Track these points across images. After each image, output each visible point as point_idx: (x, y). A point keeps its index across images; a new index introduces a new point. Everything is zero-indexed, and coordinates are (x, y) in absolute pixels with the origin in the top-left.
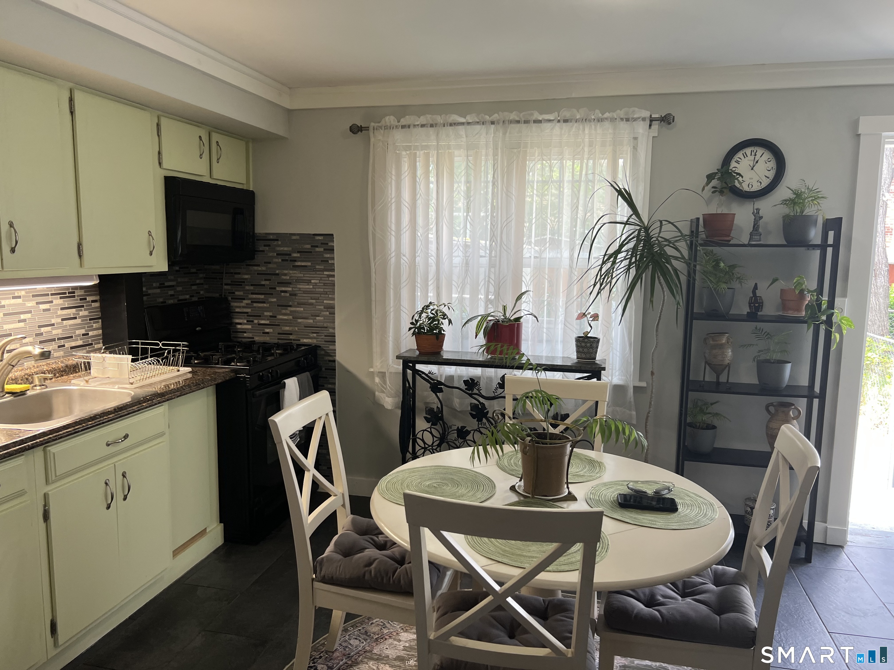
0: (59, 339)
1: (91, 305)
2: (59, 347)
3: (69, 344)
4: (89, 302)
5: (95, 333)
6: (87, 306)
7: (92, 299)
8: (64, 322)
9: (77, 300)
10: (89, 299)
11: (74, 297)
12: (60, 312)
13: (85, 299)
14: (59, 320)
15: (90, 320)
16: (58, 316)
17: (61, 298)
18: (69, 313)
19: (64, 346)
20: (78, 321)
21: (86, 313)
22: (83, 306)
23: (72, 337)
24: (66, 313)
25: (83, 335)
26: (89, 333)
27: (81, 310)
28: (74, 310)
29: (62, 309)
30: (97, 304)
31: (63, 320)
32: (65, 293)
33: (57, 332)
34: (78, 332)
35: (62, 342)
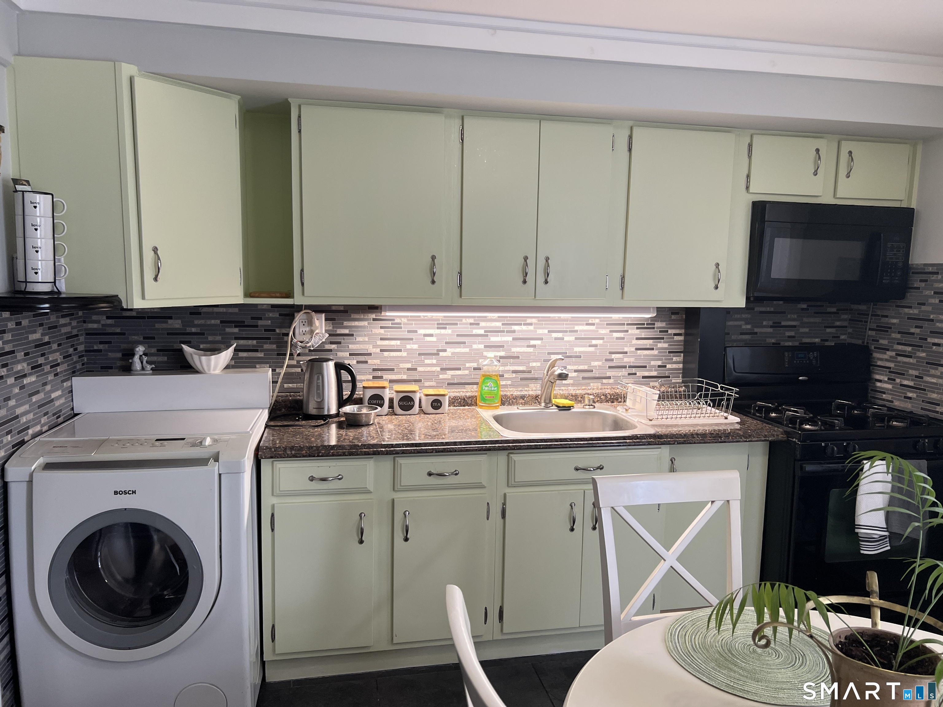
0: (630, 367)
1: (674, 338)
2: (629, 374)
3: (640, 373)
4: (671, 334)
5: (675, 366)
6: (667, 338)
7: (674, 332)
8: (639, 351)
9: (656, 332)
10: (670, 331)
11: (654, 328)
12: (635, 342)
13: (667, 331)
14: (633, 349)
15: (670, 352)
16: (631, 346)
17: (638, 328)
18: (645, 343)
19: (635, 374)
20: (655, 352)
21: (666, 345)
22: (663, 338)
23: (645, 367)
24: (642, 343)
25: (659, 366)
26: (667, 365)
27: (660, 342)
28: (652, 341)
29: (637, 339)
30: (681, 338)
31: (637, 349)
32: (644, 324)
33: (628, 360)
34: (653, 363)
35: (633, 370)
